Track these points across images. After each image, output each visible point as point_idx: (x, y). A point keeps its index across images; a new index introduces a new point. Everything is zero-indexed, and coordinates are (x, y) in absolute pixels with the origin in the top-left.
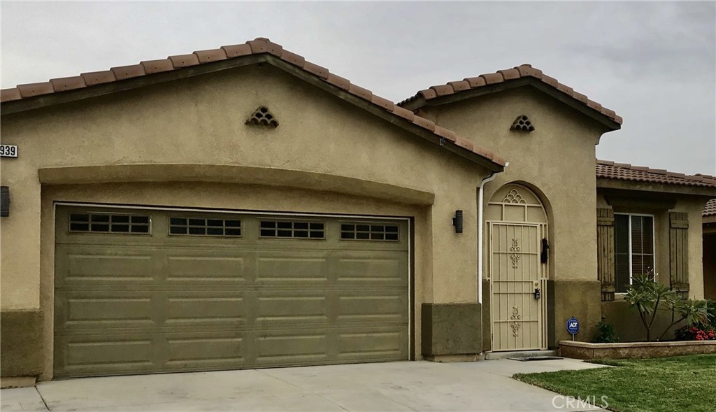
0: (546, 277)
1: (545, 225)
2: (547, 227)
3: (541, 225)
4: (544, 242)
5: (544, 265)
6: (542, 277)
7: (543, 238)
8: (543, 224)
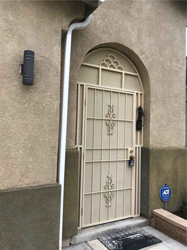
0: (140, 144)
1: (141, 94)
2: (143, 95)
3: (137, 94)
4: (139, 110)
5: (139, 133)
6: (137, 144)
7: (139, 106)
8: (139, 93)
